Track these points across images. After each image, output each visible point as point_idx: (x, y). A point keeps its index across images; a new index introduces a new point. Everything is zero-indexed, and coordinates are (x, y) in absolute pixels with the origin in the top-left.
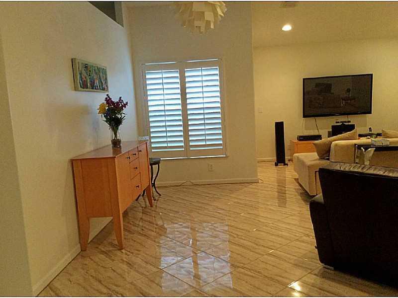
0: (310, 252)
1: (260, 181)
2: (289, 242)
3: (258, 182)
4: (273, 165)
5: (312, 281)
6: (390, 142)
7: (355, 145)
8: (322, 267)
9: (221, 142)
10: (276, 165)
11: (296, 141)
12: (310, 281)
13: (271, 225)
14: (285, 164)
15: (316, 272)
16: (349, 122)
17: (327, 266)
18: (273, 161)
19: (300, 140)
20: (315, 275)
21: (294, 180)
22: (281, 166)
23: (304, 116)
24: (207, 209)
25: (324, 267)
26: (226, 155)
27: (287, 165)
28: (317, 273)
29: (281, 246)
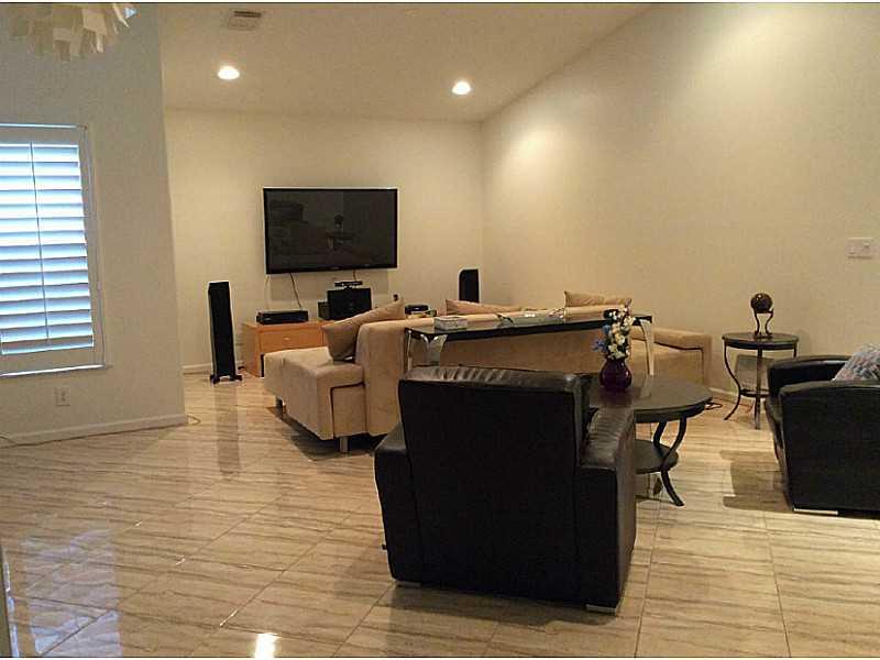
0: (360, 559)
1: (191, 421)
2: (309, 546)
3: (186, 424)
4: (206, 381)
5: (388, 621)
6: (469, 323)
7: (406, 329)
8: (394, 586)
9: (90, 333)
10: (215, 379)
11: (255, 324)
12: (380, 620)
13: (258, 516)
14: (234, 377)
15: (388, 599)
16: (361, 283)
17: (404, 583)
18: (207, 373)
19: (265, 323)
20: (387, 606)
21: (267, 411)
22: (225, 382)
23: (269, 271)
24: (81, 503)
25: (399, 586)
26: (103, 363)
27: (240, 378)
28: (389, 602)
29: (295, 558)
